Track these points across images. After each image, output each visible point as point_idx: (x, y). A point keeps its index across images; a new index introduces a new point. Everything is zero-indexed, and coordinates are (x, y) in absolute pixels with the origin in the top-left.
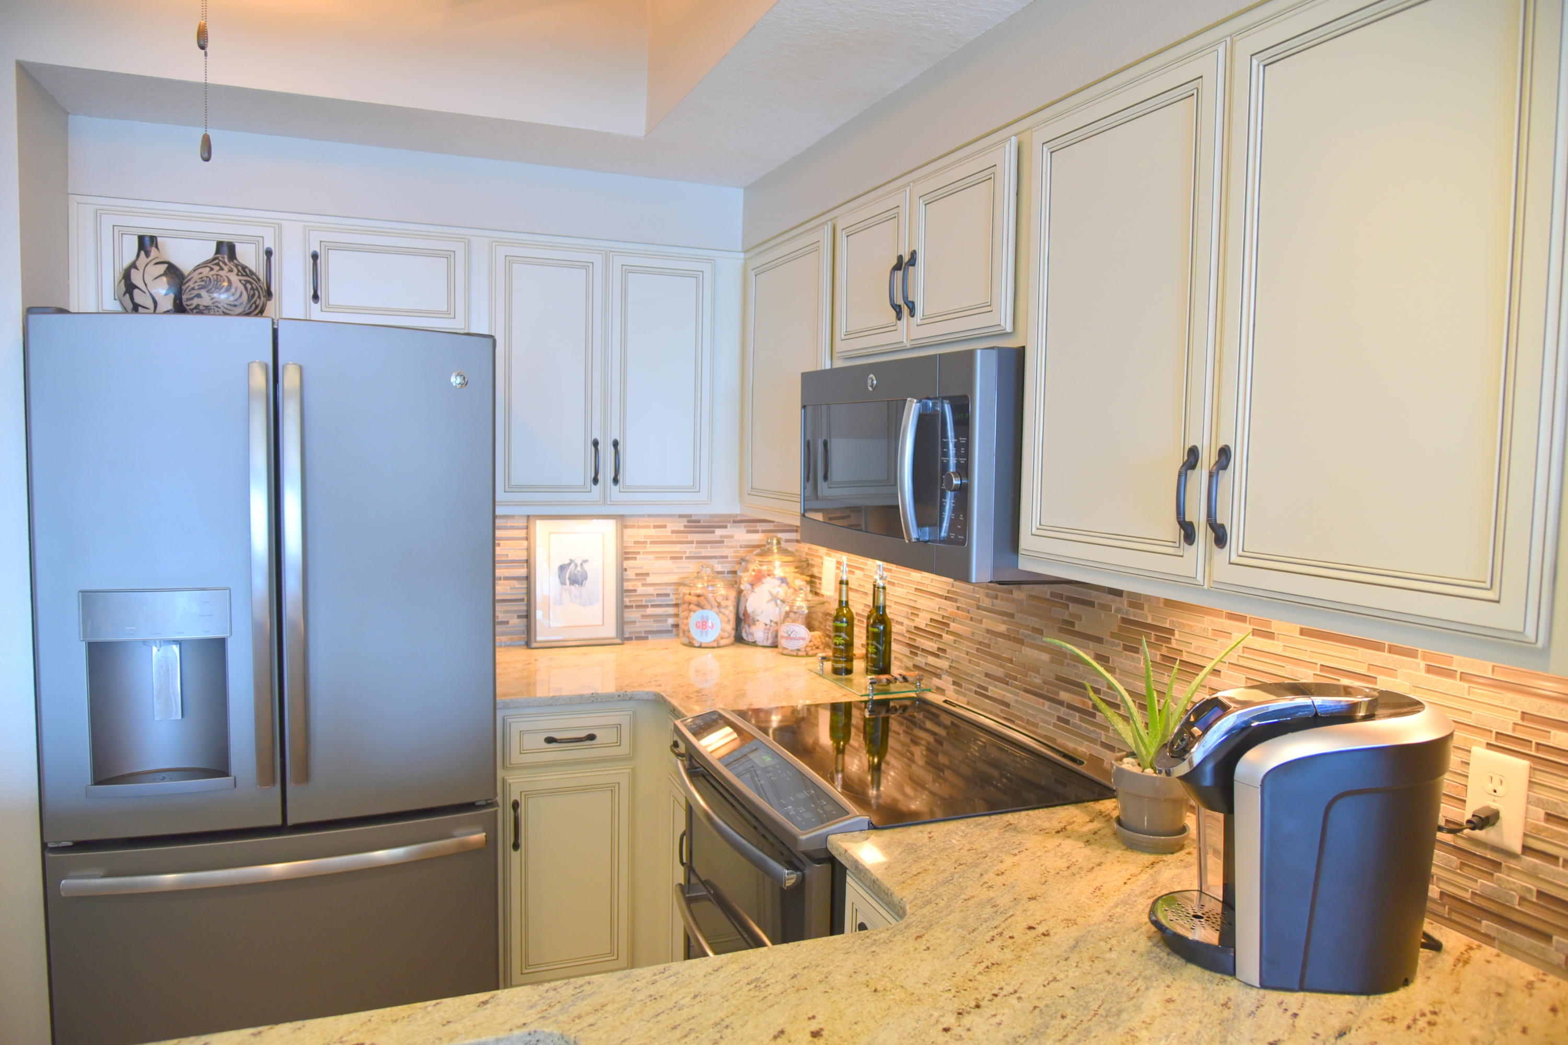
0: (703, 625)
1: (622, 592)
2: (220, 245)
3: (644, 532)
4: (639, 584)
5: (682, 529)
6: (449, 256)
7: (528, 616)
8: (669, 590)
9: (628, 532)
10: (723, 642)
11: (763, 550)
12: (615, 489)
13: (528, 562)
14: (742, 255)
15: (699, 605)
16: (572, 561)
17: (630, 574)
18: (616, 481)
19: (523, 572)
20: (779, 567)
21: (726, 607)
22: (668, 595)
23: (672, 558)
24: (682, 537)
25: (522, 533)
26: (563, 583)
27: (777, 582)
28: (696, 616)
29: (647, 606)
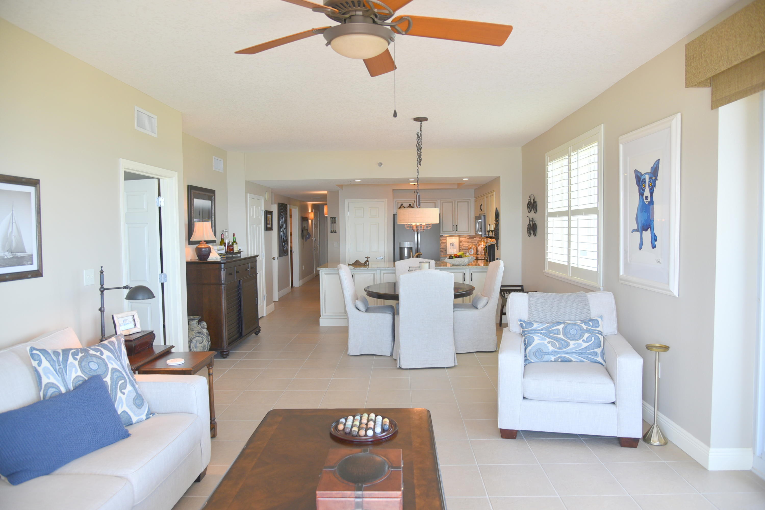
0: (471, 252)
1: (459, 247)
2: (410, 205)
3: (463, 238)
4: (462, 246)
5: (469, 238)
6: (435, 202)
7: (446, 251)
8: (467, 247)
9: (460, 238)
10: (474, 254)
11: (481, 241)
12: (457, 232)
13: (446, 243)
14: (474, 198)
15: (470, 249)
16: (452, 243)
17: (461, 245)
18: (457, 230)
19: (445, 244)
20: (483, 243)
21: (474, 249)
22: (466, 248)
23: (467, 242)
24: (469, 239)
25: (445, 239)
26: (451, 246)
27: (482, 245)
28: (470, 250)
29: (463, 250)
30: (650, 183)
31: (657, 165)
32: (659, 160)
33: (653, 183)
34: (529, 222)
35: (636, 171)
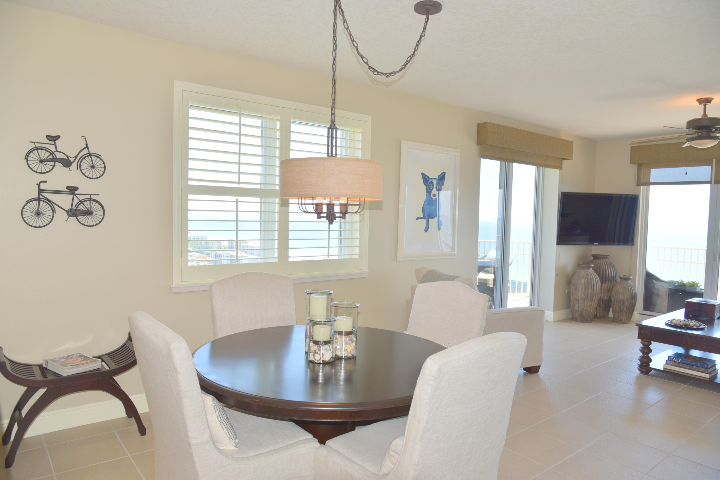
30: (438, 186)
31: (443, 175)
32: (445, 173)
33: (440, 187)
34: (39, 194)
35: (423, 174)
